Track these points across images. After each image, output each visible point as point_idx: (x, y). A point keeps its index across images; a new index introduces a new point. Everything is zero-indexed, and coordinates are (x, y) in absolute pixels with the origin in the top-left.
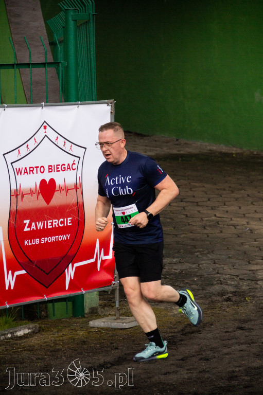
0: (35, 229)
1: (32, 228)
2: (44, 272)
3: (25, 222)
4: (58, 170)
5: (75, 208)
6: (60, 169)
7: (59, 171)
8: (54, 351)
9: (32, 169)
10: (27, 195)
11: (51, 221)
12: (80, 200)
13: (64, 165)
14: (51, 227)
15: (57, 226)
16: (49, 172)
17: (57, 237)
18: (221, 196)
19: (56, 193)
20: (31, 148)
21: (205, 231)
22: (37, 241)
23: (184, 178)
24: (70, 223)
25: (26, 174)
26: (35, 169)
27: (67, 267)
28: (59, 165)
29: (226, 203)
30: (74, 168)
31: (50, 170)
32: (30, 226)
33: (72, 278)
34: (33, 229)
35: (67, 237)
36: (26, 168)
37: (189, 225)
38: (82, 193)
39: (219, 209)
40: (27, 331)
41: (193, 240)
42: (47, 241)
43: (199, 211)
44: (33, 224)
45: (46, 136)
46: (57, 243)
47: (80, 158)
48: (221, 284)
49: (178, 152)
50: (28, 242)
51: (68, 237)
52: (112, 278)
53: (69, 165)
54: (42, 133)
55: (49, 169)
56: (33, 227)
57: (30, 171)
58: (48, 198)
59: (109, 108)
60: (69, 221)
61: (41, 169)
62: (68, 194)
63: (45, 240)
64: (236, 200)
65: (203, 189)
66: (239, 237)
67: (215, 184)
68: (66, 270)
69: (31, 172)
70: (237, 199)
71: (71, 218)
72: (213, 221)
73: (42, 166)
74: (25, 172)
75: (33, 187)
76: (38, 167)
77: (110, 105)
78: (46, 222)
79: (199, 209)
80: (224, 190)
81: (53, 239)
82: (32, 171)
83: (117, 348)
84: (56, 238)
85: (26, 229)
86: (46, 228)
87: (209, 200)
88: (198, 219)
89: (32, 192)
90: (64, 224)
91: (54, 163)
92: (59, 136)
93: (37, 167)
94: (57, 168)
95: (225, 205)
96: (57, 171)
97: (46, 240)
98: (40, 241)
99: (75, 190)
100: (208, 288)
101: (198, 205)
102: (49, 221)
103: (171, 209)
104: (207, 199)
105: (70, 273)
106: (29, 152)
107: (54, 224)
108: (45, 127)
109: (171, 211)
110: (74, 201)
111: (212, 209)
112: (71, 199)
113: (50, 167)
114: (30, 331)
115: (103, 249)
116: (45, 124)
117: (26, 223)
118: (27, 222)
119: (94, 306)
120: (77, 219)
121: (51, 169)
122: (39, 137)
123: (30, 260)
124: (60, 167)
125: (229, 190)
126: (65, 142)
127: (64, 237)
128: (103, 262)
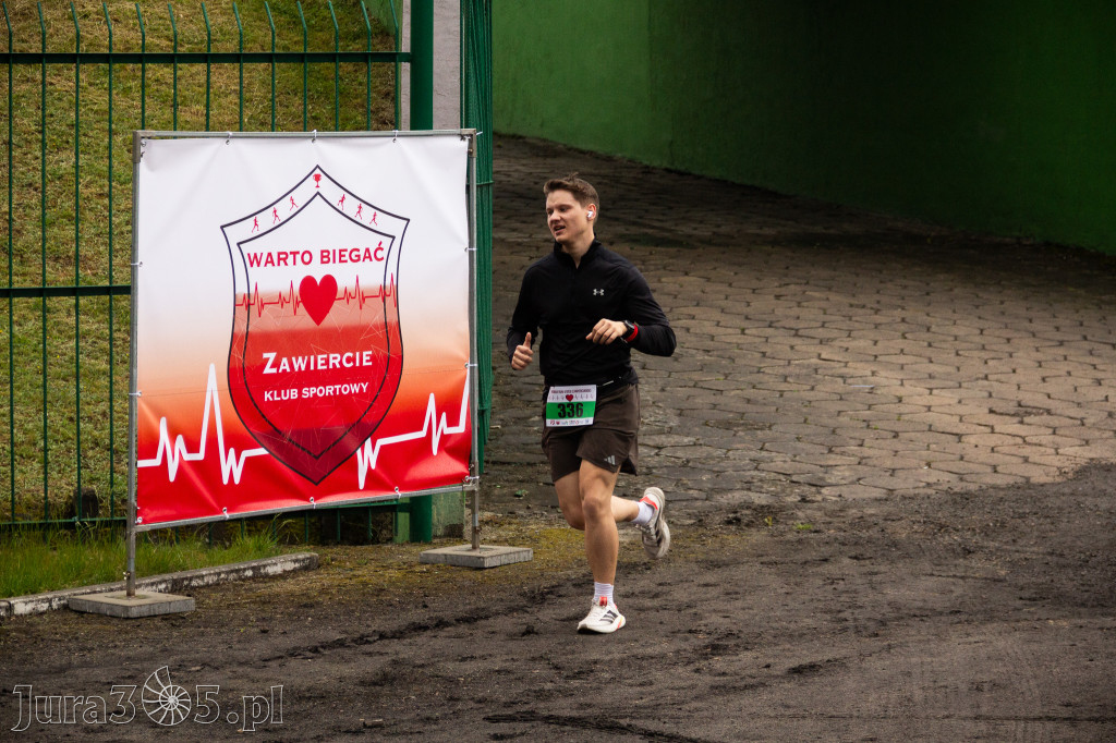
0: (288, 370)
1: (282, 368)
2: (309, 452)
3: (265, 355)
4: (343, 259)
5: (380, 333)
6: (347, 258)
7: (346, 261)
8: (305, 606)
9: (283, 256)
10: (271, 306)
11: (325, 356)
12: (391, 318)
13: (358, 250)
14: (325, 367)
15: (338, 366)
16: (323, 262)
17: (338, 387)
18: (850, 320)
19: (336, 304)
20: (283, 215)
21: (783, 386)
22: (293, 394)
23: (799, 281)
24: (367, 361)
25: (269, 265)
26: (291, 257)
27: (362, 446)
28: (346, 250)
29: (854, 334)
30: (379, 256)
31: (325, 259)
32: (276, 364)
33: (373, 467)
34: (284, 371)
35: (361, 388)
36: (270, 254)
37: (759, 372)
38: (397, 305)
39: (833, 343)
40: (290, 566)
41: (749, 401)
42: (315, 395)
43: (792, 347)
44: (285, 360)
45: (318, 193)
46: (338, 399)
47: (394, 237)
48: (749, 489)
49: (824, 231)
50: (272, 395)
51: (365, 387)
52: (465, 471)
53: (367, 250)
54: (309, 187)
55: (322, 257)
56: (285, 365)
57: (279, 259)
58: (318, 311)
59: (465, 144)
60: (365, 358)
61: (306, 257)
62: (364, 306)
63: (309, 392)
64: (876, 328)
65: (824, 304)
66: (841, 399)
67: (854, 296)
68: (359, 452)
69: (282, 262)
70: (877, 326)
71: (370, 353)
72: (809, 366)
73: (308, 252)
74: (267, 262)
75: (285, 289)
76: (298, 253)
77: (467, 138)
78: (312, 358)
79: (796, 341)
80: (864, 307)
81: (329, 390)
82: (284, 260)
83: (425, 606)
84: (335, 390)
85: (268, 370)
86: (312, 368)
87: (823, 326)
88: (782, 363)
89: (282, 300)
90: (355, 363)
91: (333, 245)
92: (347, 195)
93: (295, 253)
94: (341, 256)
95: (849, 336)
96: (341, 261)
97: (312, 392)
98: (300, 393)
99: (380, 298)
100: (718, 497)
101: (796, 335)
102: (320, 357)
103: (739, 342)
104: (819, 324)
105: (368, 457)
106: (277, 223)
107: (331, 362)
108: (317, 178)
109: (738, 344)
110: (378, 318)
111: (821, 343)
112: (372, 315)
113: (325, 254)
114: (297, 565)
115: (444, 415)
116: (318, 172)
117: (268, 359)
118: (271, 356)
119: (456, 522)
120: (385, 356)
121: (325, 257)
122: (301, 196)
123: (275, 428)
124: (347, 254)
125: (872, 308)
126: (360, 207)
127: (355, 388)
128: (444, 438)
